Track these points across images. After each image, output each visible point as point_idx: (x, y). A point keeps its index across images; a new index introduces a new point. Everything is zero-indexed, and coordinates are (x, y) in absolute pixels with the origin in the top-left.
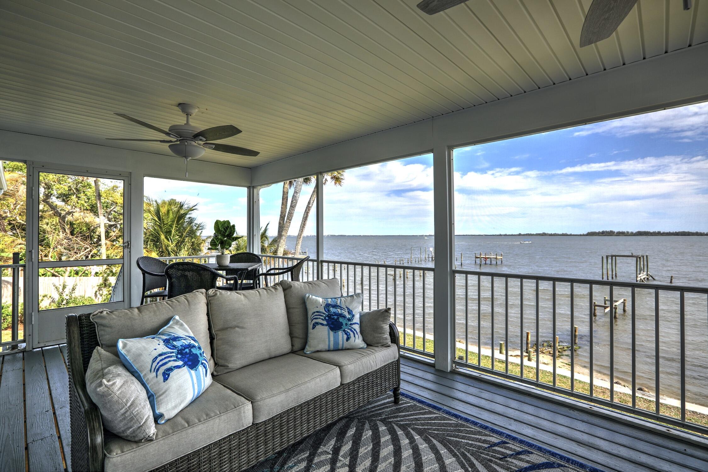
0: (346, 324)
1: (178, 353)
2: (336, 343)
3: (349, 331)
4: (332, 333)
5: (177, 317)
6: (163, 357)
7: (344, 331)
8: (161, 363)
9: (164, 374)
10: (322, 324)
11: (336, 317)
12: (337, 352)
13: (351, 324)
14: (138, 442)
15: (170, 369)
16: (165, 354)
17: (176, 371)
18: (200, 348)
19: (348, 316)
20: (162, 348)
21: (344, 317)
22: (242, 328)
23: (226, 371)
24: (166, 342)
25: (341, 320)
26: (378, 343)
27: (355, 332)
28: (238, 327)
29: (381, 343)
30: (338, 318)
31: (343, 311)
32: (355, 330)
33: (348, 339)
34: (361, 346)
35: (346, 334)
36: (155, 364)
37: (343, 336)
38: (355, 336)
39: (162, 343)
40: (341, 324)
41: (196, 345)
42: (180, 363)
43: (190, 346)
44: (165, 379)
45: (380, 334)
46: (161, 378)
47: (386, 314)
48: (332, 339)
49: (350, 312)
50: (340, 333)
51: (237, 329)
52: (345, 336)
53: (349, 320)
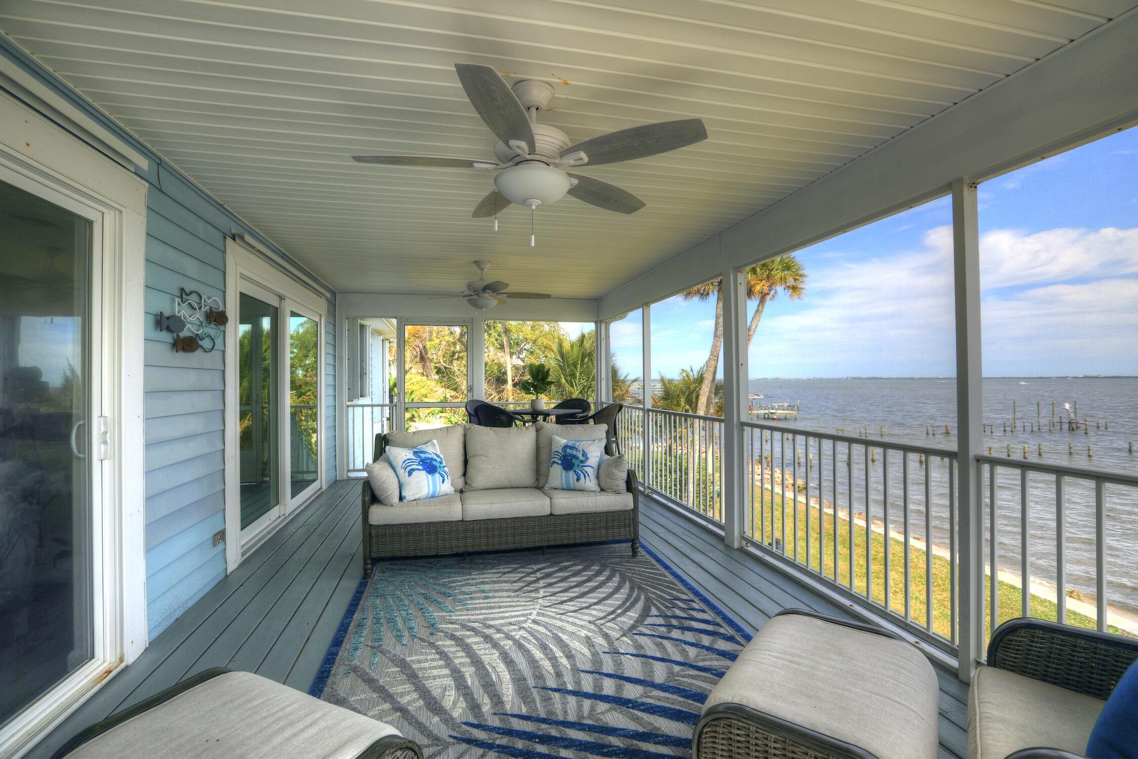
0: (578, 466)
1: (421, 461)
2: (568, 482)
3: (579, 472)
4: (564, 472)
5: (435, 441)
6: (410, 461)
7: (575, 471)
8: (408, 465)
9: (409, 472)
10: (558, 463)
11: (570, 458)
12: (570, 492)
13: (583, 466)
14: (386, 505)
15: (413, 470)
16: (412, 459)
17: (416, 471)
18: (441, 463)
19: (581, 458)
20: (411, 456)
21: (577, 458)
22: (486, 457)
23: (471, 489)
24: (415, 453)
25: (574, 461)
26: (610, 489)
27: (586, 474)
28: (483, 456)
29: (612, 489)
30: (571, 459)
31: (578, 453)
32: (586, 472)
33: (578, 480)
34: (593, 489)
35: (576, 474)
36: (404, 464)
37: (573, 478)
38: (585, 478)
39: (412, 452)
40: (574, 465)
41: (439, 460)
42: (420, 467)
43: (432, 459)
44: (409, 475)
45: (611, 479)
46: (407, 474)
47: (620, 460)
48: (564, 478)
49: (584, 454)
50: (571, 473)
51: (482, 457)
52: (575, 477)
53: (582, 462)
